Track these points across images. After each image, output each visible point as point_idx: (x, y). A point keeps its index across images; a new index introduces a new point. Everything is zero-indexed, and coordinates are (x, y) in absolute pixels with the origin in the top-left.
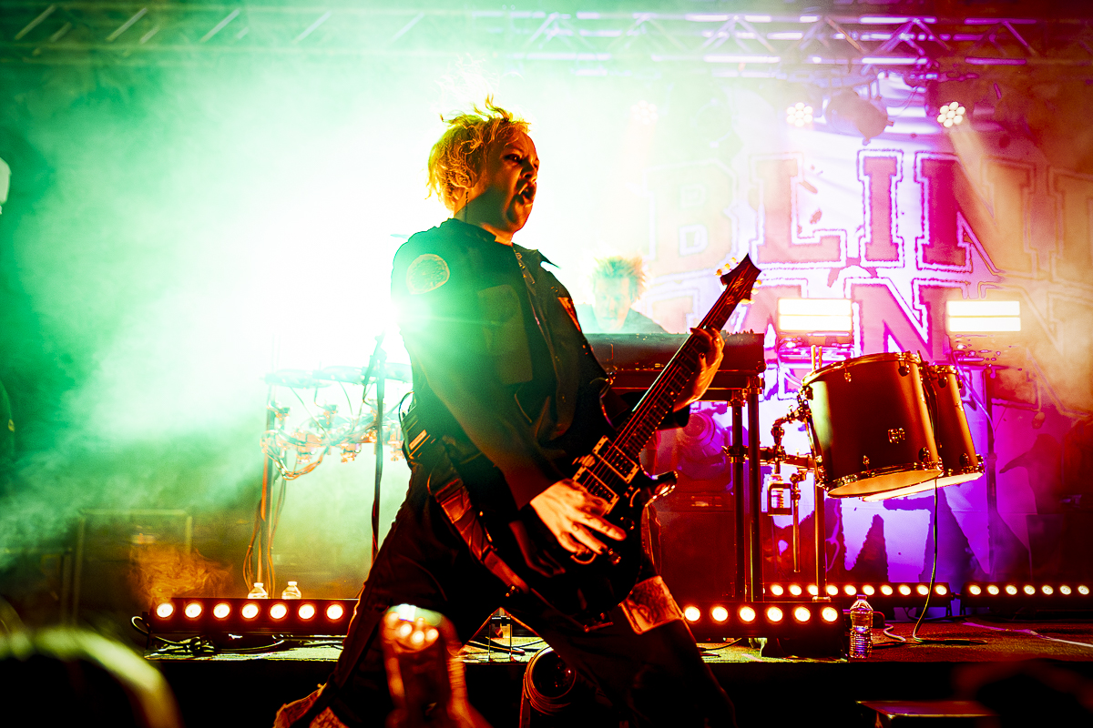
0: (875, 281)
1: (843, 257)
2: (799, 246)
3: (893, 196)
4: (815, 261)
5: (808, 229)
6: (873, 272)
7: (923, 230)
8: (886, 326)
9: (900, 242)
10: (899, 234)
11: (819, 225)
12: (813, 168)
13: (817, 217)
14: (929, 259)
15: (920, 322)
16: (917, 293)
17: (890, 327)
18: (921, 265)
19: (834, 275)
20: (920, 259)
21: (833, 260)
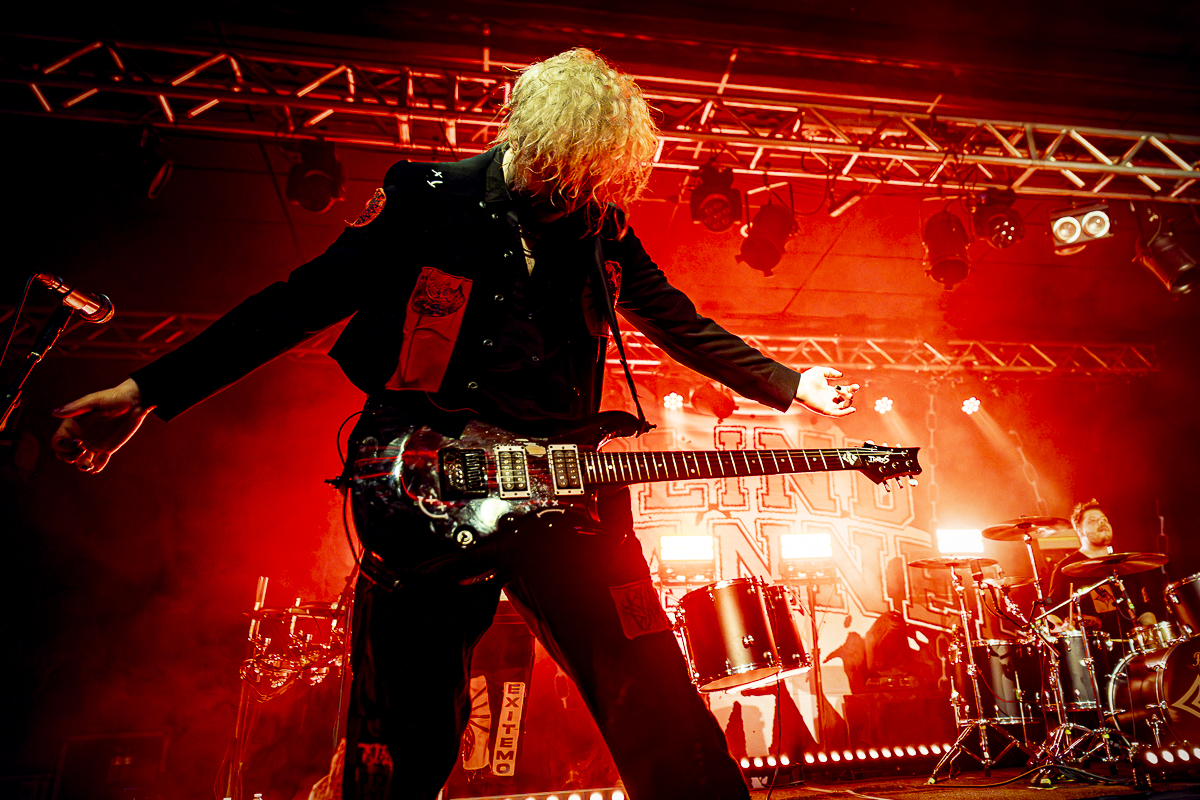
0: (729, 521)
1: (706, 504)
2: (675, 495)
4: (686, 507)
5: (680, 484)
6: (727, 514)
7: (761, 482)
8: (738, 554)
9: (745, 491)
10: (745, 486)
12: (683, 439)
14: (766, 504)
15: (762, 551)
16: (759, 529)
17: (741, 555)
18: (762, 508)
19: (700, 515)
20: (760, 504)
21: (699, 506)
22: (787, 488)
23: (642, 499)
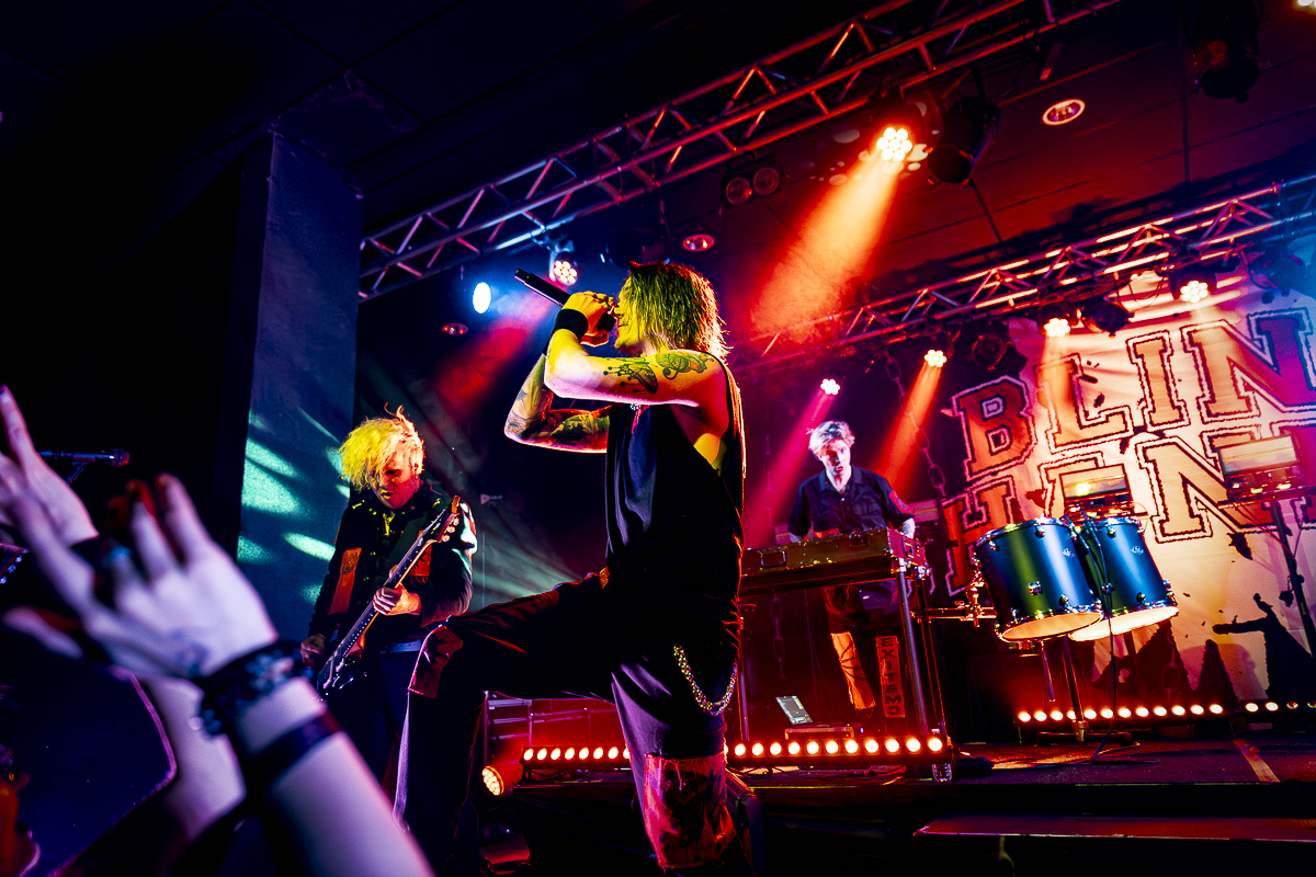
0: (1164, 441)
1: (1130, 428)
2: (1089, 426)
3: (1168, 368)
4: (1106, 436)
5: (1093, 412)
6: (1160, 434)
7: (1202, 390)
8: (1182, 476)
9: (1182, 404)
10: (1180, 398)
11: (1103, 406)
12: (1089, 363)
14: (1213, 412)
15: (1217, 468)
16: (1207, 444)
17: (1187, 476)
18: (1206, 419)
19: (1125, 443)
20: (1204, 414)
21: (1121, 432)
22: (1241, 388)
23: (1051, 437)
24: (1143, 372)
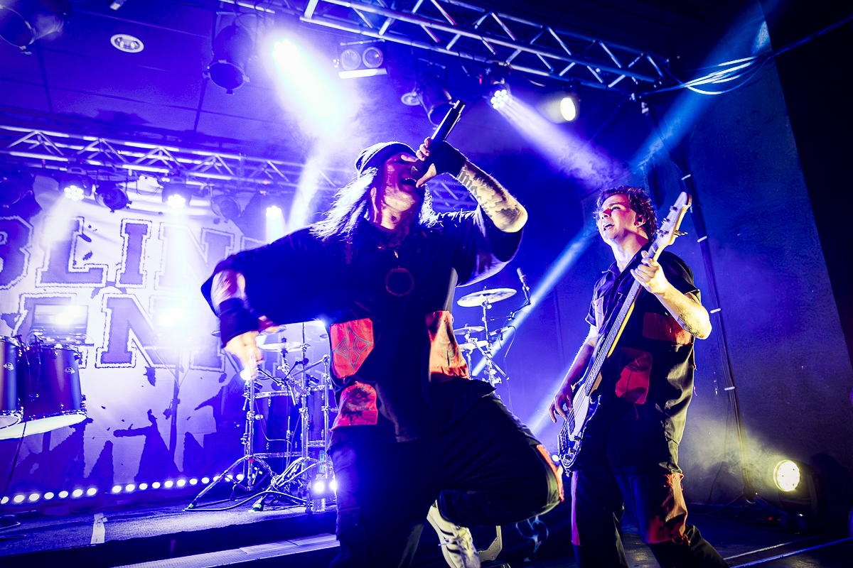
0: (124, 296)
2: (73, 273)
3: (143, 247)
4: (83, 283)
5: (80, 263)
6: (124, 291)
7: (161, 268)
8: (129, 323)
9: (144, 273)
10: (145, 269)
11: (90, 261)
12: (90, 227)
13: (89, 256)
14: (162, 284)
15: (152, 321)
16: (152, 304)
17: (132, 324)
18: (157, 287)
19: (96, 291)
20: (157, 284)
21: (96, 282)
23: (39, 273)
24: (126, 244)
